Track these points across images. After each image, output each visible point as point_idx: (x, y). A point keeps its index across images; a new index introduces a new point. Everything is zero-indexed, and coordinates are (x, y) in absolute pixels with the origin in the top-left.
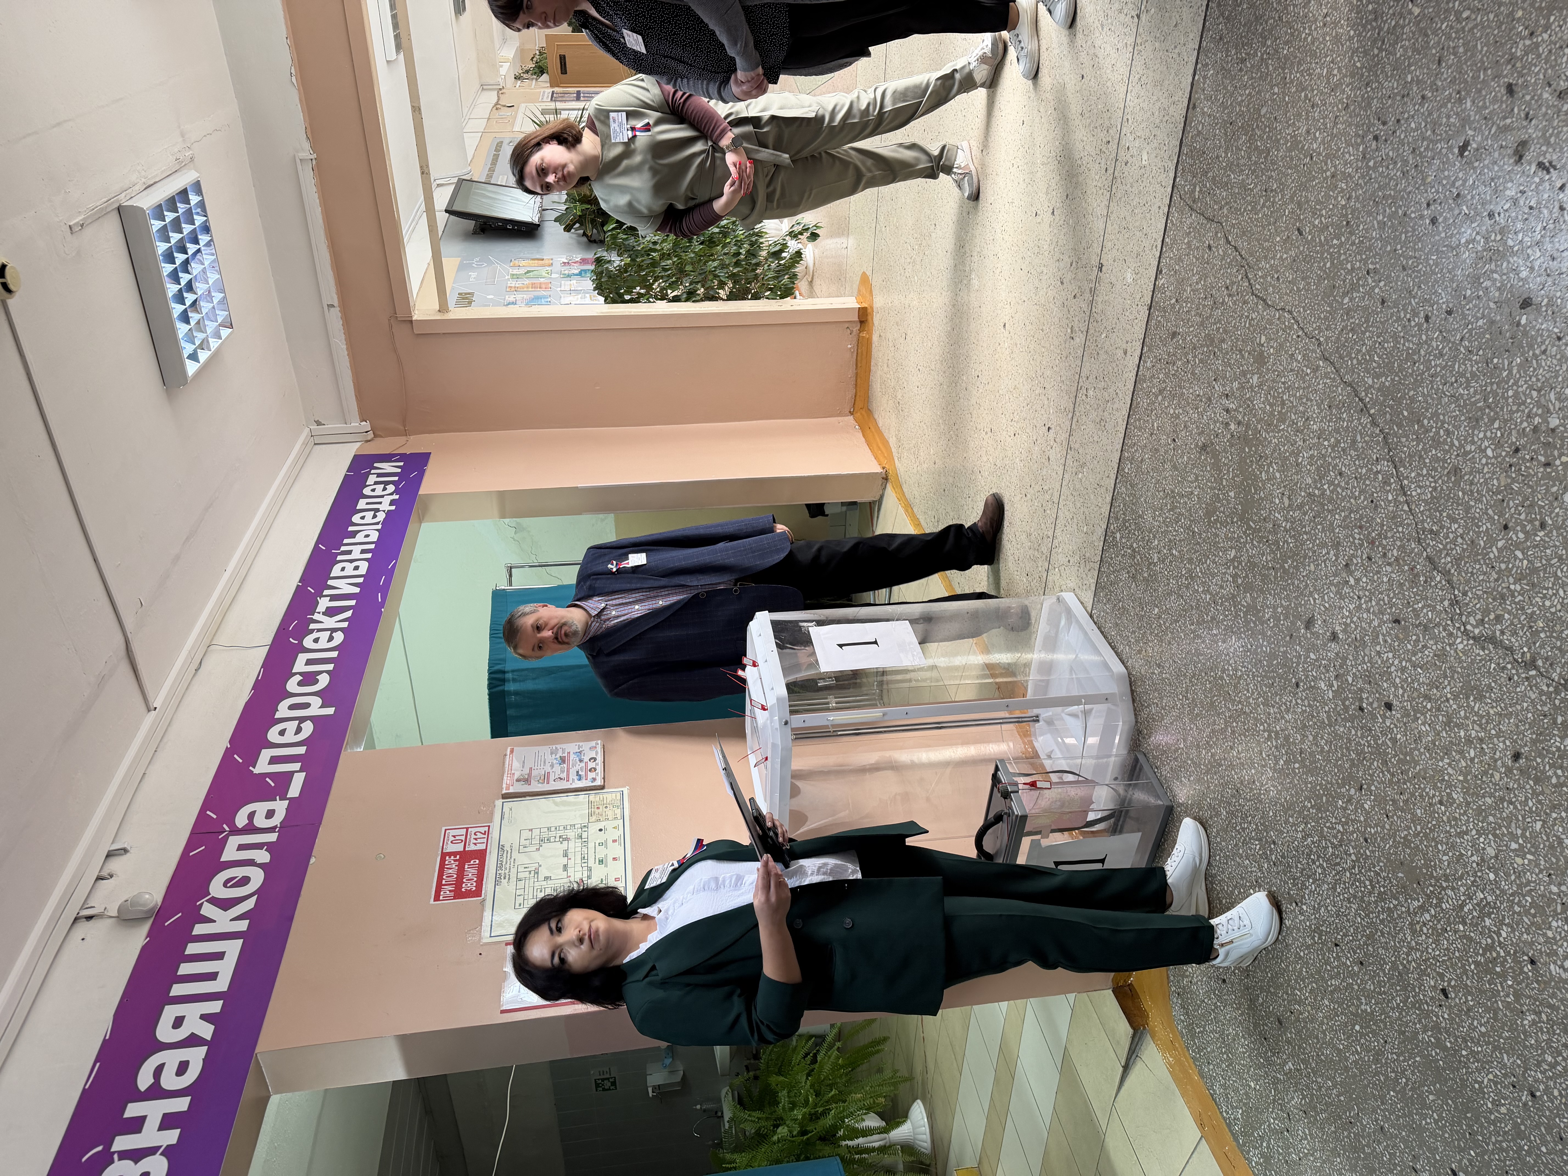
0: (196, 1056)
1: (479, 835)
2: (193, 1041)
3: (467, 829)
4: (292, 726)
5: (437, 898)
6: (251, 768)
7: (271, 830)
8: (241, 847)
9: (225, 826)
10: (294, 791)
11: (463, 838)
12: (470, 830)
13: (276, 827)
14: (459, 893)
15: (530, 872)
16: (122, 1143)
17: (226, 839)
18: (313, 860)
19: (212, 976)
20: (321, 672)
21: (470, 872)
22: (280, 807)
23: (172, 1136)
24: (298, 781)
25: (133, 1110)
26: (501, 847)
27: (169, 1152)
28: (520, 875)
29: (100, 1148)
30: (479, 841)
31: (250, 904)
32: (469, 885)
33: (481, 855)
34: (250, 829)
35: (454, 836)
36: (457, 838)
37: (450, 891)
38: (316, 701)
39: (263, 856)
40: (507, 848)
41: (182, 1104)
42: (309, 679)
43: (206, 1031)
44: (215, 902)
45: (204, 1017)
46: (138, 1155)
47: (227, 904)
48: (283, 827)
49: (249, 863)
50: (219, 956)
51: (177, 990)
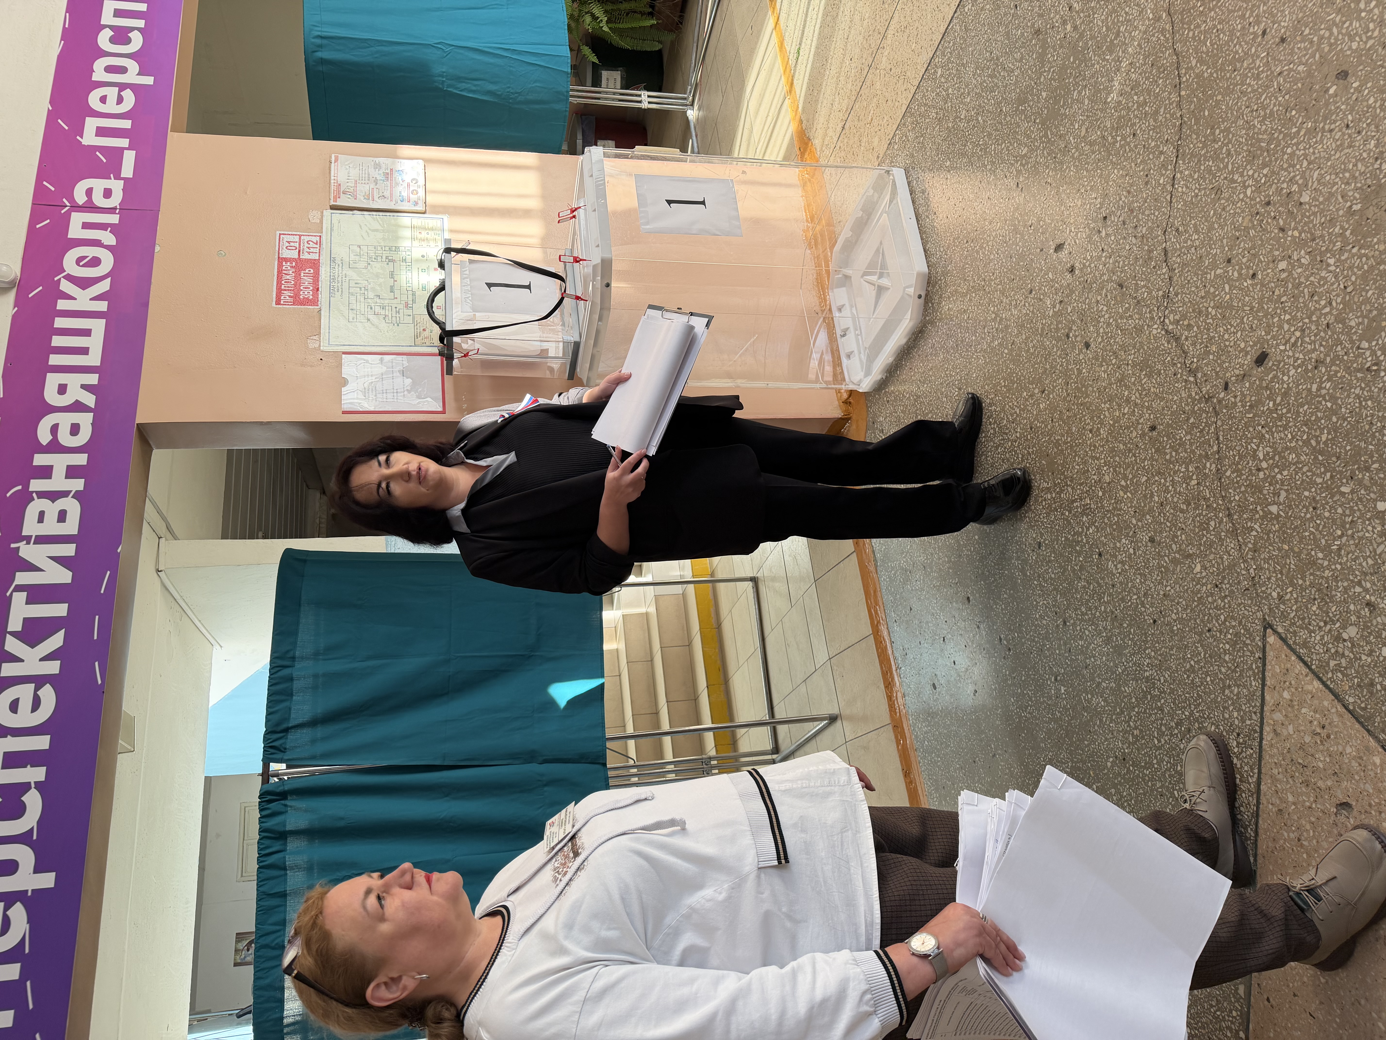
0: (85, 420)
1: (312, 245)
2: (77, 407)
3: (300, 236)
4: (112, 93)
5: (278, 303)
6: (78, 138)
7: (111, 211)
8: (86, 226)
9: (64, 200)
10: (128, 170)
11: (297, 245)
12: (302, 237)
13: (115, 208)
14: (297, 301)
15: (361, 288)
16: (36, 485)
17: (68, 215)
18: (157, 249)
19: (84, 351)
20: (132, 29)
21: (307, 280)
22: (117, 186)
23: (78, 484)
24: (129, 158)
25: (40, 460)
26: (332, 260)
27: (78, 496)
28: (352, 290)
29: (19, 487)
30: (312, 250)
31: (104, 286)
32: (307, 293)
33: (315, 264)
34: (90, 207)
35: (289, 242)
36: (292, 244)
37: (289, 296)
38: (133, 66)
39: (109, 238)
40: (339, 262)
41: (81, 459)
42: (121, 36)
43: (90, 400)
44: (71, 279)
45: (85, 387)
46: (53, 496)
47: (84, 283)
48: (123, 209)
49: (96, 243)
50: (86, 333)
51: (55, 360)
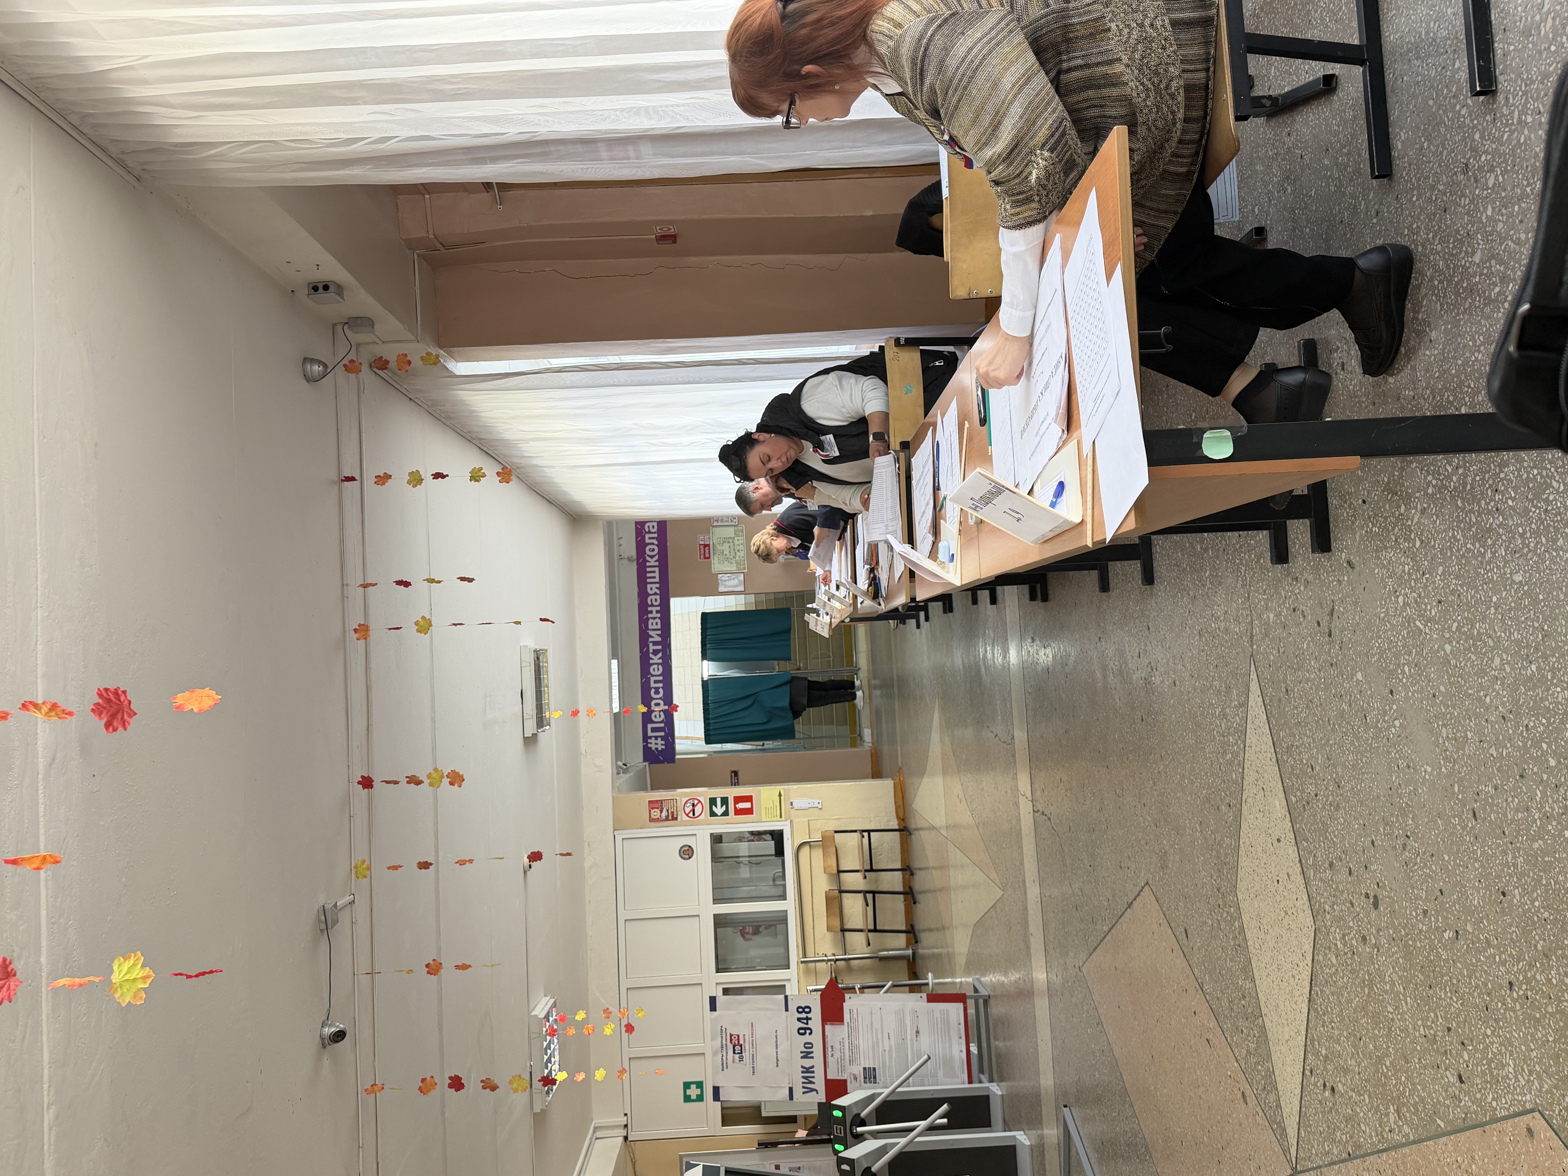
0: (658, 597)
1: (707, 539)
2: (656, 594)
5: (700, 559)
7: (655, 533)
8: (650, 539)
9: (643, 531)
11: (704, 540)
12: (705, 537)
14: (705, 558)
16: (650, 616)
17: (645, 535)
18: (668, 544)
19: (654, 577)
21: (707, 551)
22: (655, 525)
23: (659, 615)
25: (650, 609)
26: (713, 544)
27: (659, 618)
28: (719, 553)
29: (646, 617)
30: (707, 541)
31: (657, 557)
32: (707, 555)
33: (708, 545)
34: (650, 532)
36: (702, 540)
37: (703, 556)
39: (656, 542)
41: (659, 608)
43: (658, 592)
44: (649, 556)
45: (656, 588)
46: (654, 618)
47: (652, 557)
48: (658, 531)
49: (653, 544)
50: (654, 572)
51: (649, 580)
